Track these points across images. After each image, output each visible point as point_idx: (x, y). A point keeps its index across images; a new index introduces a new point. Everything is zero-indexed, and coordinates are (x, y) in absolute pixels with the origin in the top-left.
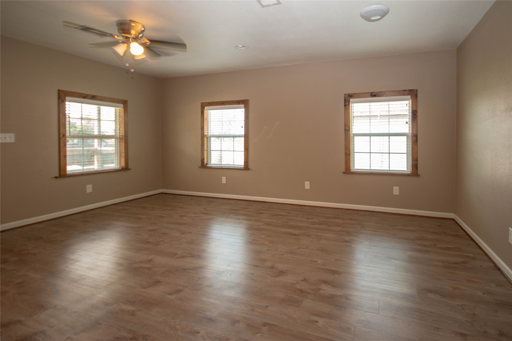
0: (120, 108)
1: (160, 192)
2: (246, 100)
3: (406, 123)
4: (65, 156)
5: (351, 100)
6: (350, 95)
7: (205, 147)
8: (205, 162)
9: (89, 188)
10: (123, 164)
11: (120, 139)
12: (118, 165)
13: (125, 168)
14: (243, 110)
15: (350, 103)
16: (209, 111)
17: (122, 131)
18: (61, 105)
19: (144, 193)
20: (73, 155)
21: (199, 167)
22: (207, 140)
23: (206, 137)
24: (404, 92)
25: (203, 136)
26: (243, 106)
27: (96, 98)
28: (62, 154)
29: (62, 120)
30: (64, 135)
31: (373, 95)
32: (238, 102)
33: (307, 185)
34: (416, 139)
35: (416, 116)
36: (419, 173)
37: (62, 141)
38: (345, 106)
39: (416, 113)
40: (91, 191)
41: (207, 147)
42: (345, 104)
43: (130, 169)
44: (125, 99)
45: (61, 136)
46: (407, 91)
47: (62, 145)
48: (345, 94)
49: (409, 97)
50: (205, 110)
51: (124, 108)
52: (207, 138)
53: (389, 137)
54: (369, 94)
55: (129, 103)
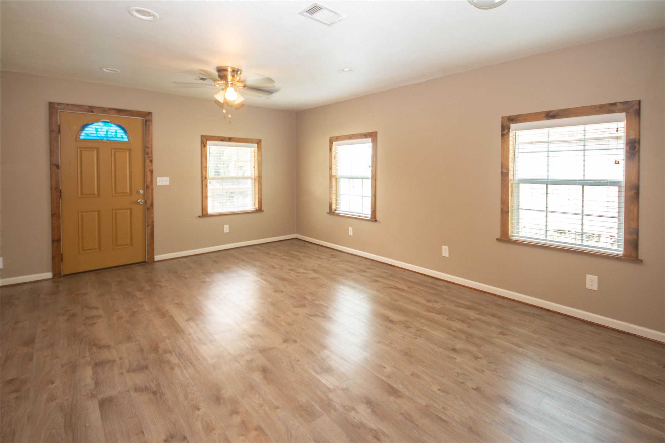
0: (255, 148)
1: (295, 237)
2: (374, 132)
3: (616, 163)
4: (206, 197)
5: (513, 126)
6: (511, 118)
7: (333, 189)
8: (334, 207)
9: (226, 229)
10: (257, 206)
11: (255, 179)
12: (253, 206)
13: (258, 210)
14: (371, 144)
15: (510, 130)
16: (339, 147)
17: (256, 171)
18: (203, 150)
19: (278, 237)
20: (214, 196)
21: (327, 213)
22: (336, 182)
23: (334, 178)
24: (611, 107)
25: (331, 176)
26: (370, 140)
27: (232, 140)
28: (204, 195)
29: (204, 163)
30: (206, 178)
31: (551, 115)
32: (365, 135)
33: (445, 251)
34: (635, 193)
35: (637, 149)
36: (640, 257)
37: (204, 183)
38: (503, 135)
39: (637, 145)
40: (228, 231)
41: (336, 190)
42: (503, 132)
43: (263, 211)
44: (259, 138)
45: (204, 178)
46: (618, 105)
47: (204, 187)
48: (502, 117)
49: (623, 115)
50: (333, 145)
51: (258, 147)
52: (336, 179)
53: (583, 187)
54: (544, 115)
55: (263, 143)
